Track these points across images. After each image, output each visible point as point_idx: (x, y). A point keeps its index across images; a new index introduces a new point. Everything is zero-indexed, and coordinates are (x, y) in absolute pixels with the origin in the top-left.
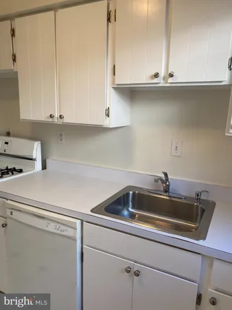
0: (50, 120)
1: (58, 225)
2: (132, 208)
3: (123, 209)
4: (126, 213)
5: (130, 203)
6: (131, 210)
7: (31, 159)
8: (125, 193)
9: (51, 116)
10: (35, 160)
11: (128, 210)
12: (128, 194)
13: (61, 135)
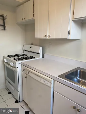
0: (45, 37)
1: (44, 80)
2: (79, 78)
3: (74, 77)
4: (75, 79)
5: (78, 75)
6: (78, 78)
7: (39, 54)
8: (76, 70)
9: (46, 36)
10: (40, 54)
11: (77, 78)
12: (77, 71)
13: (50, 44)
